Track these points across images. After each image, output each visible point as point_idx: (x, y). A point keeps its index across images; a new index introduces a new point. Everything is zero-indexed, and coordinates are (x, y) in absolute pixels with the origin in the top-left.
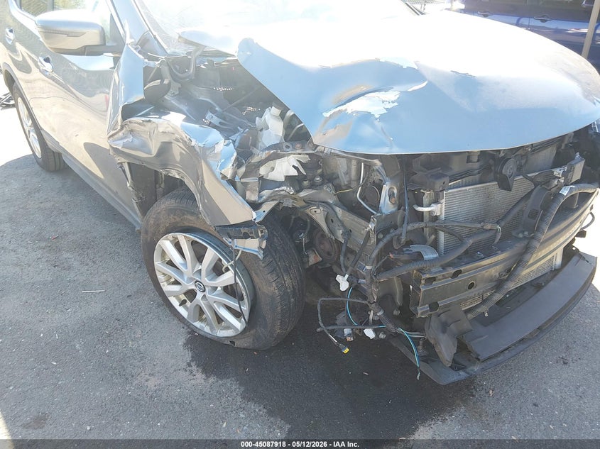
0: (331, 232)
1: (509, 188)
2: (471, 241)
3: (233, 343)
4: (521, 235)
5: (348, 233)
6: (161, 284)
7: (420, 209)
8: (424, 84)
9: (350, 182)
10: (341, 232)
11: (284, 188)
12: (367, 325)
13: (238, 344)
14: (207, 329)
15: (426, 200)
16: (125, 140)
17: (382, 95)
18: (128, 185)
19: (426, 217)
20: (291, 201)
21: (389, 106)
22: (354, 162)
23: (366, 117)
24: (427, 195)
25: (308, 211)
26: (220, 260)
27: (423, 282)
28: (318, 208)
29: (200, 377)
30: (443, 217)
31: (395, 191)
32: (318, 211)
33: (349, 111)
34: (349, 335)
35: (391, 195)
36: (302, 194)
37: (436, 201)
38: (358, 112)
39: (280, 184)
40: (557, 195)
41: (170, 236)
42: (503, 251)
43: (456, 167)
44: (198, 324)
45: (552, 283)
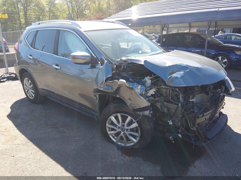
0: (162, 110)
1: (208, 95)
2: (204, 108)
3: (133, 147)
4: (213, 106)
5: (169, 109)
6: (107, 131)
7: (190, 100)
8: (189, 70)
9: (167, 95)
10: (166, 109)
11: (151, 98)
12: (179, 133)
13: (134, 147)
14: (123, 145)
15: (191, 98)
16: (104, 88)
17: (180, 73)
18: (97, 101)
19: (191, 102)
20: (151, 101)
21: (182, 75)
22: (168, 90)
23: (177, 78)
24: (191, 97)
25: (155, 104)
26: (132, 120)
27: (196, 118)
28: (159, 103)
29: (127, 158)
30: (195, 102)
31: (183, 96)
32: (159, 104)
33: (173, 77)
34: (172, 138)
35: (182, 97)
36: (156, 99)
37: (193, 98)
38: (174, 77)
39: (150, 97)
40: (220, 96)
41: (115, 115)
42: (211, 110)
43: (196, 89)
44: (119, 143)
45: (219, 121)
